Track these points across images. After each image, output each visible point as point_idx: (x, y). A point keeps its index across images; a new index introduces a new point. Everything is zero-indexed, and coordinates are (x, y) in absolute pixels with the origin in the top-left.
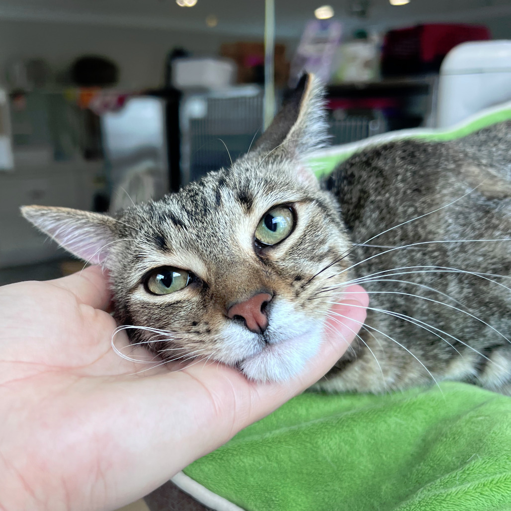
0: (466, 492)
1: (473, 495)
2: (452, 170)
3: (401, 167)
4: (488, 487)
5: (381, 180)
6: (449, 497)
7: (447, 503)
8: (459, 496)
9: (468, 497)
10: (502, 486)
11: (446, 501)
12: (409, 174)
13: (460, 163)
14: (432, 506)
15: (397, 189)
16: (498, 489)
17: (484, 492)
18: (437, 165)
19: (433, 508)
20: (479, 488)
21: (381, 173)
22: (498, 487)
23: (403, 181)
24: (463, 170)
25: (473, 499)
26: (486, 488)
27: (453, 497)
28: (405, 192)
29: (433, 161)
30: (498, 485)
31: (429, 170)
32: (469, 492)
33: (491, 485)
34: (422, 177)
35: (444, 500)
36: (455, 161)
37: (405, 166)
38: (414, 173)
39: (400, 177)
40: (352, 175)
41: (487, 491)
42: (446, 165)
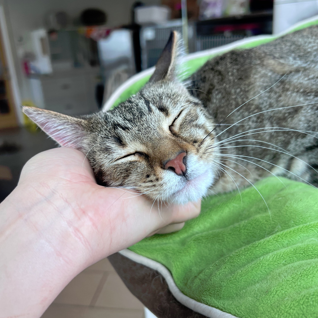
0: (269, 241)
1: (272, 242)
2: (259, 64)
3: (231, 67)
4: (280, 237)
5: (220, 77)
6: (260, 244)
7: (259, 248)
8: (265, 243)
9: (270, 244)
10: (288, 236)
11: (258, 247)
12: (235, 71)
13: (263, 59)
14: (251, 251)
15: (229, 80)
16: (286, 238)
17: (278, 240)
18: (250, 63)
19: (252, 251)
20: (276, 238)
21: (220, 73)
22: (286, 236)
23: (232, 75)
24: (265, 63)
25: (273, 244)
26: (279, 238)
27: (262, 245)
28: (234, 81)
29: (248, 61)
30: (286, 235)
31: (246, 67)
32: (270, 241)
33: (282, 236)
34: (242, 71)
35: (257, 247)
36: (260, 59)
37: (232, 67)
38: (238, 70)
39: (230, 74)
40: (205, 78)
41: (280, 239)
42: (255, 62)
